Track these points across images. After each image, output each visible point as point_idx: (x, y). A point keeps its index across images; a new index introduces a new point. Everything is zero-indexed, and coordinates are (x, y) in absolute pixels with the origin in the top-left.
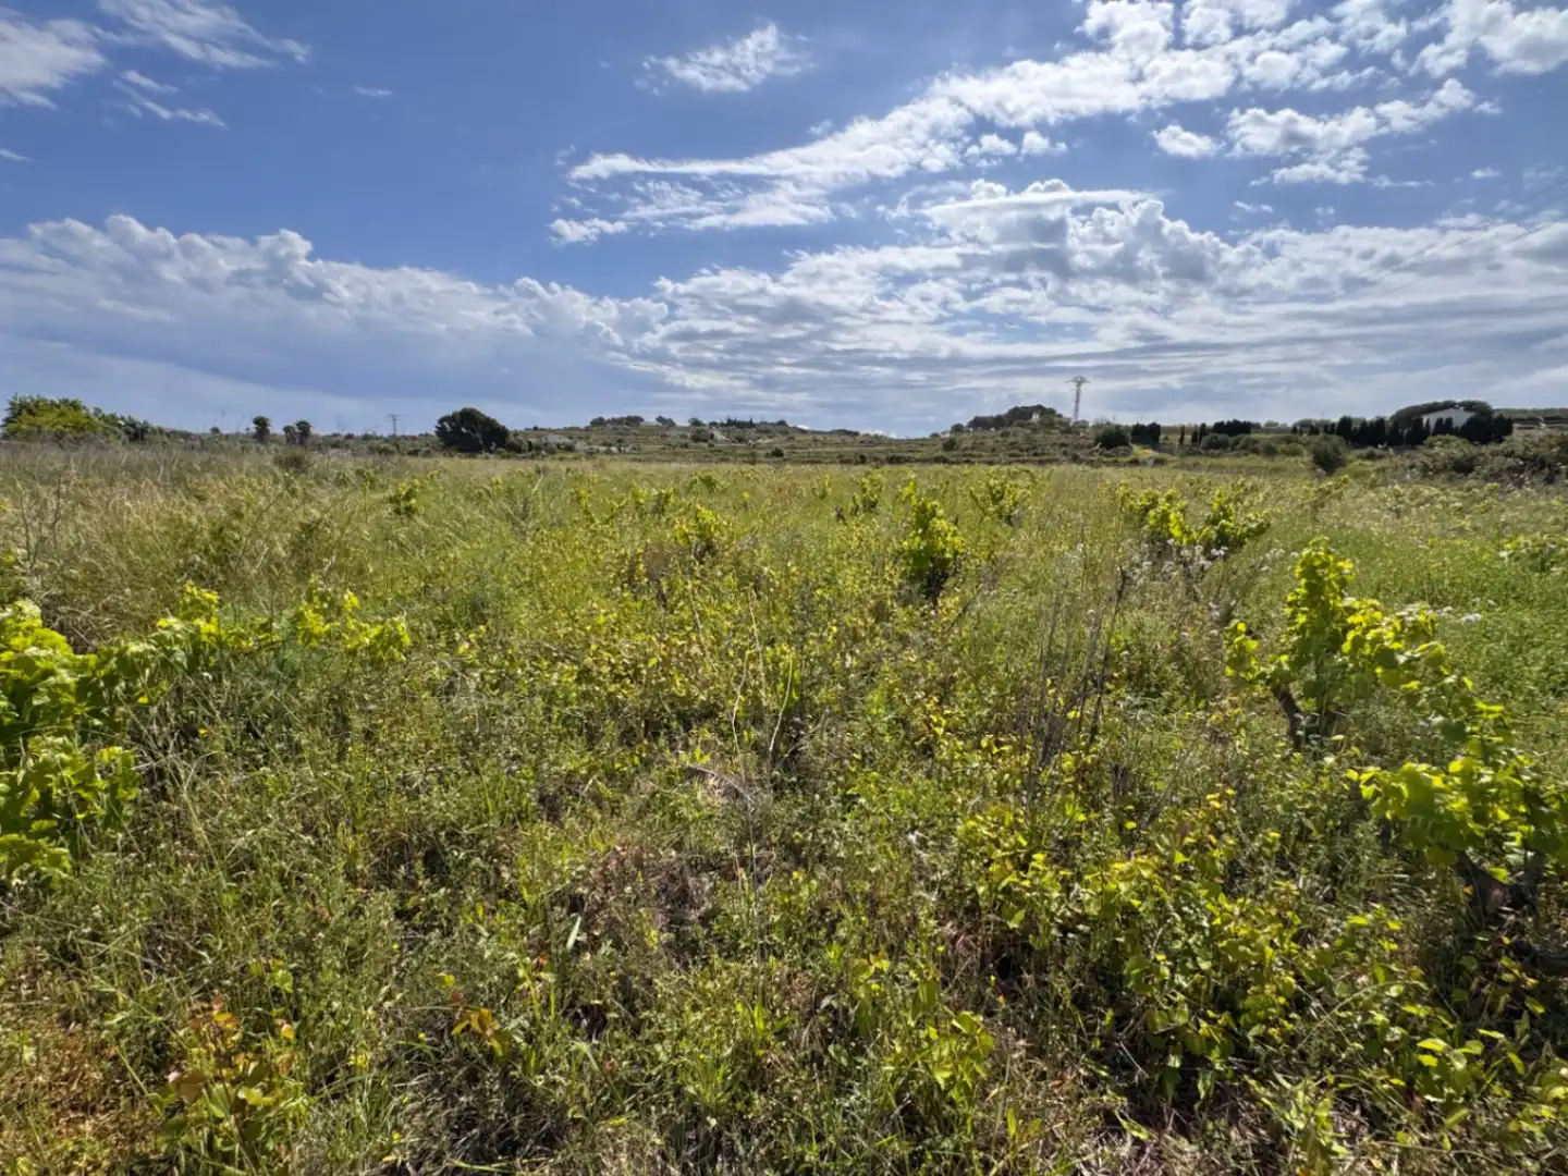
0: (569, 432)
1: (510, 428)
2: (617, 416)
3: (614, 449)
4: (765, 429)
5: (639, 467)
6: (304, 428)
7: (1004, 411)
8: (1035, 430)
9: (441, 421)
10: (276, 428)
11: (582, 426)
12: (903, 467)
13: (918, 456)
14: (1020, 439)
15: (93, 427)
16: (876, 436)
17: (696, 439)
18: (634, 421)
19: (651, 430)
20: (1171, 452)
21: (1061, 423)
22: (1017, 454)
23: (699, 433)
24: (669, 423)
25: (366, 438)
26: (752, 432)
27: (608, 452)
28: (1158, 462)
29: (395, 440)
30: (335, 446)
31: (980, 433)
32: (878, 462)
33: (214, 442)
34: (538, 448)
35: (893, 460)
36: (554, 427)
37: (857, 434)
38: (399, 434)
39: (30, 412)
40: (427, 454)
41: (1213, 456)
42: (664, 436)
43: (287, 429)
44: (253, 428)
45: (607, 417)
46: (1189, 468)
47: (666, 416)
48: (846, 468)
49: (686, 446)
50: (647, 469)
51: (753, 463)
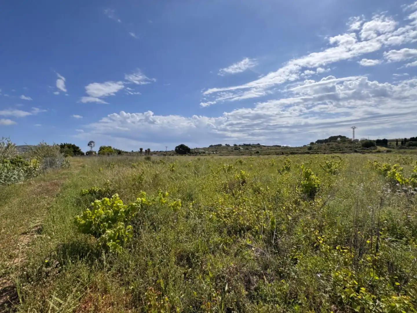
0: (204, 149)
1: (191, 148)
2: (216, 144)
3: (215, 152)
4: (254, 146)
5: (221, 157)
6: (149, 150)
7: (327, 138)
8: (339, 143)
9: (176, 147)
10: (144, 150)
11: (207, 147)
12: (296, 155)
13: (300, 152)
14: (334, 146)
15: (112, 151)
16: (286, 147)
17: (235, 149)
18: (220, 145)
19: (224, 147)
20: (393, 148)
21: (349, 140)
22: (333, 150)
23: (236, 147)
24: (228, 146)
25: (160, 152)
26: (250, 147)
27: (213, 153)
28: (388, 152)
29: (166, 152)
30: (155, 154)
31: (320, 144)
32: (287, 154)
33: (132, 154)
34: (197, 153)
35: (292, 153)
36: (201, 148)
37: (280, 146)
38: (167, 150)
39: (103, 149)
40: (173, 155)
41: (411, 149)
42: (227, 149)
43: (146, 151)
44: (139, 150)
45: (213, 145)
46: (401, 153)
47: (228, 144)
48: (278, 156)
49: (233, 151)
50: (224, 158)
51: (251, 155)
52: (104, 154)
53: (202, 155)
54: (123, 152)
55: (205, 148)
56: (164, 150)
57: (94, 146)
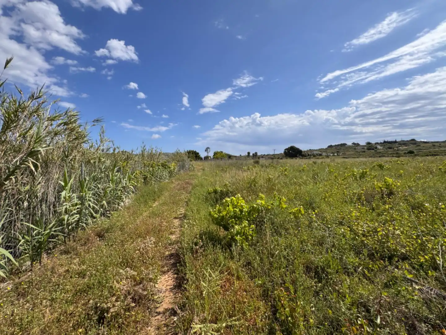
1: (303, 150)
2: (337, 144)
3: (336, 154)
4: (403, 143)
5: (345, 160)
6: (256, 153)
9: (285, 150)
10: (251, 154)
11: (325, 148)
15: (224, 156)
17: (369, 149)
18: (344, 145)
19: (350, 147)
23: (370, 146)
25: (268, 155)
26: (397, 145)
27: (334, 155)
29: (274, 155)
30: (262, 157)
33: (240, 158)
34: (311, 155)
36: (315, 149)
38: (275, 153)
39: (217, 154)
40: (281, 159)
42: (356, 149)
43: (253, 154)
44: (247, 154)
45: (333, 144)
47: (356, 142)
49: (364, 152)
50: (349, 161)
51: (399, 157)
52: (217, 158)
53: (318, 158)
54: (233, 156)
55: (321, 149)
56: (272, 153)
57: (210, 151)
